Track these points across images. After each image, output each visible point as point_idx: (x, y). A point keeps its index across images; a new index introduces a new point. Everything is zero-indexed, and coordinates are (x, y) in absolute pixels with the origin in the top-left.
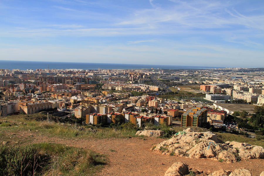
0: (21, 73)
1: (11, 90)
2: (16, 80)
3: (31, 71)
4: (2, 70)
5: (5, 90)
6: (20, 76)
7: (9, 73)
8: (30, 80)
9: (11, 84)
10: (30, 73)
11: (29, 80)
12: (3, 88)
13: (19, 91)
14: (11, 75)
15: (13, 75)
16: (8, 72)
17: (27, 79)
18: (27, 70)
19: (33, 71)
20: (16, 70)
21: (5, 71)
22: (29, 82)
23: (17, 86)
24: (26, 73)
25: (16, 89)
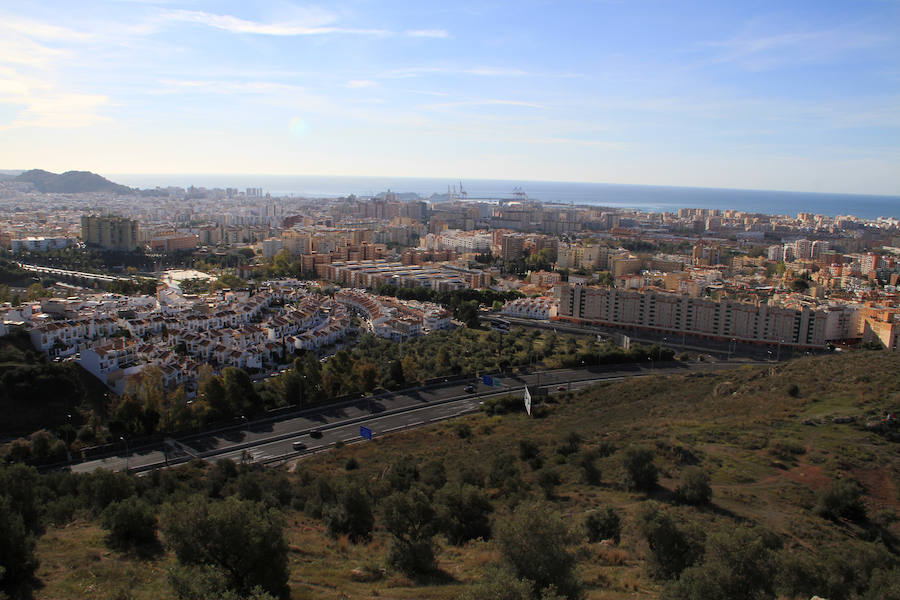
0: (861, 226)
1: (833, 270)
2: (847, 244)
3: (890, 222)
4: (808, 215)
5: (815, 269)
6: (856, 234)
7: (825, 226)
8: (889, 248)
9: (833, 252)
10: (887, 227)
11: (885, 248)
12: (811, 262)
13: (856, 274)
14: (831, 231)
15: (836, 230)
16: (823, 222)
17: (879, 245)
18: (879, 219)
19: (896, 223)
20: (845, 218)
21: (816, 218)
22: (884, 253)
23: (850, 260)
24: (874, 227)
25: (847, 269)
